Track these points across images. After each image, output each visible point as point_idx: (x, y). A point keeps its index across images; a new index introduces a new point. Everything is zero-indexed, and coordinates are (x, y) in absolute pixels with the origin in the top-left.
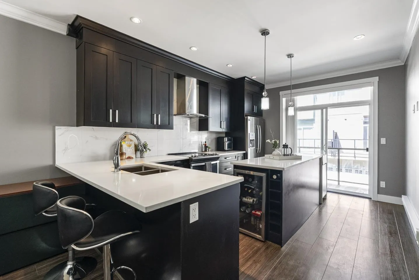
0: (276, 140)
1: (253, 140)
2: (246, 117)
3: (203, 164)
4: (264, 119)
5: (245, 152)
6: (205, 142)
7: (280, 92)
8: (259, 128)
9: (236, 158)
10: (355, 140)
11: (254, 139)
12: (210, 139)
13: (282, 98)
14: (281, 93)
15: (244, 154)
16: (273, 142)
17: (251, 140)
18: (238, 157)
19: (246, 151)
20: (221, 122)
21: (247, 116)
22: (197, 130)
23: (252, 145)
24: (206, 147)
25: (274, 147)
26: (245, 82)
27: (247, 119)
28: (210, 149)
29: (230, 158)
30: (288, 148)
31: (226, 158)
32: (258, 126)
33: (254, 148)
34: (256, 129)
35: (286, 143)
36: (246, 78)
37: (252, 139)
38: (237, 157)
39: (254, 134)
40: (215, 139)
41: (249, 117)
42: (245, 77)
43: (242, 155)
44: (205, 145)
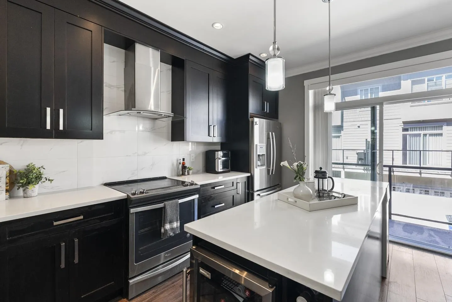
0: (302, 163)
1: (263, 155)
2: (250, 119)
3: (161, 205)
4: (281, 123)
5: (249, 175)
6: (184, 159)
7: (305, 81)
8: (273, 136)
9: (233, 186)
10: (393, 151)
11: (265, 153)
12: (194, 155)
13: (308, 89)
14: (306, 83)
15: (248, 177)
16: (296, 168)
17: (259, 156)
18: (237, 183)
19: (251, 173)
20: (209, 126)
21: (252, 117)
22: (168, 140)
23: (261, 163)
24: (184, 167)
25: (297, 176)
26: (249, 64)
27: (253, 122)
28: (191, 172)
29: (223, 187)
30: (326, 178)
31: (214, 188)
32: (270, 133)
33: (265, 167)
34: (268, 138)
35: (321, 168)
36: (251, 57)
37: (261, 154)
38: (235, 184)
39: (264, 145)
40: (203, 153)
41: (256, 120)
42: (249, 54)
43: (245, 180)
44: (183, 164)
